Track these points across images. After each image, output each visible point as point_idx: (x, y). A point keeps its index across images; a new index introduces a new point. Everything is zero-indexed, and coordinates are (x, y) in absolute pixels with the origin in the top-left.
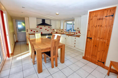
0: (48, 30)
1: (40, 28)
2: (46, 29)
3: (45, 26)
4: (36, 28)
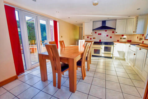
0: (111, 37)
1: (99, 34)
2: (107, 36)
3: (106, 31)
4: (92, 34)
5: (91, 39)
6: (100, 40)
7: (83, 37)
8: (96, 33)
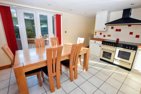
0: (137, 36)
1: (117, 30)
2: (131, 33)
3: (130, 26)
4: (104, 30)
5: (104, 36)
6: (118, 40)
7: (95, 33)
8: (112, 28)
